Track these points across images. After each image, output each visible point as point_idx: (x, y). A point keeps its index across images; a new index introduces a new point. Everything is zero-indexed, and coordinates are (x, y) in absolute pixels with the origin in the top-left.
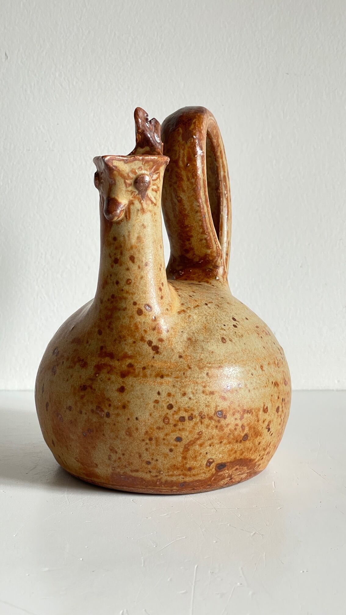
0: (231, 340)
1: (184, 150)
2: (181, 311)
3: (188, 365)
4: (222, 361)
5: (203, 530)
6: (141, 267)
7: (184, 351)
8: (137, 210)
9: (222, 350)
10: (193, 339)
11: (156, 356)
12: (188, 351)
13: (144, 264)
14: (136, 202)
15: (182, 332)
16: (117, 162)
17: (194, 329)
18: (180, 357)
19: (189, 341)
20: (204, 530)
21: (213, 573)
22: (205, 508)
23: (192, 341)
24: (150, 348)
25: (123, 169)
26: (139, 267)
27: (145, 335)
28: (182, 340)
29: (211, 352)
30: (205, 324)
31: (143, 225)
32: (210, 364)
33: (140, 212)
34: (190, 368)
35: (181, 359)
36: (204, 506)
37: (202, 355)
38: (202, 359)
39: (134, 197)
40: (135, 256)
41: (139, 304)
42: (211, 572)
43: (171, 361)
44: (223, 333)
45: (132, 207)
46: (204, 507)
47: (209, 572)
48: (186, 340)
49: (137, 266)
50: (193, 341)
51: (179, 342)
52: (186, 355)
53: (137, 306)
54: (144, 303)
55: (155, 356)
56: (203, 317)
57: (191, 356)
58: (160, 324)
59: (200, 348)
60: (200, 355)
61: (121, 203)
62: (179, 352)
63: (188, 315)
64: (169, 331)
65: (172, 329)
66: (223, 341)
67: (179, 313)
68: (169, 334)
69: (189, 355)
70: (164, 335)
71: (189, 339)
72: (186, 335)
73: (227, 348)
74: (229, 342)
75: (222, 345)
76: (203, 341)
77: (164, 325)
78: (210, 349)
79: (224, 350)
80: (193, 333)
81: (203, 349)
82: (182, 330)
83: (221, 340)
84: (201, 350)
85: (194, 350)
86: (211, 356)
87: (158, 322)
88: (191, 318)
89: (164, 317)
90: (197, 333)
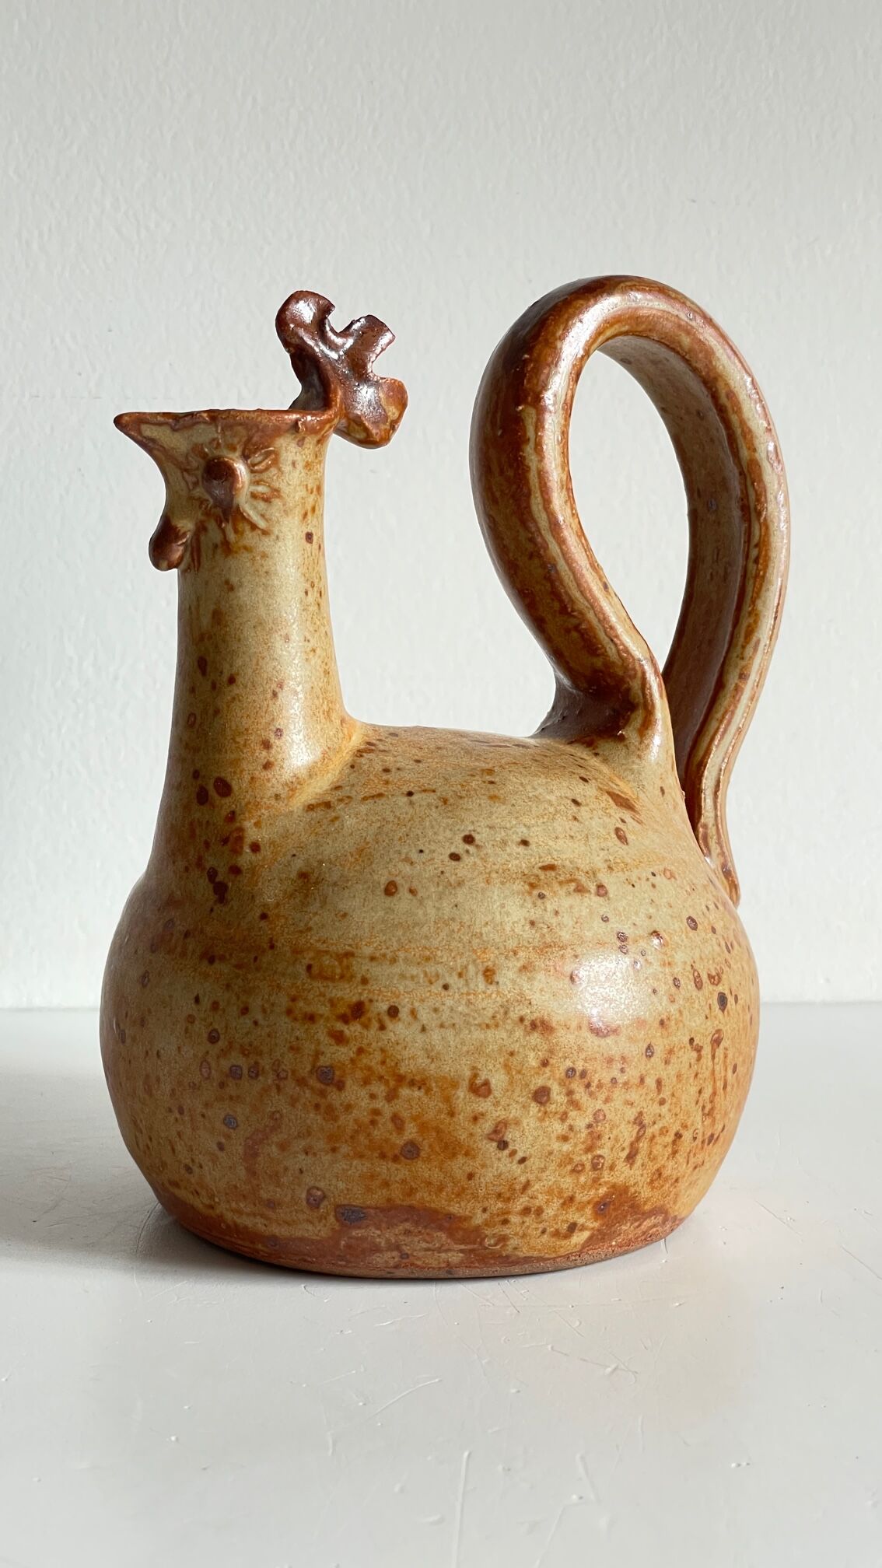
0: (412, 891)
2: (319, 805)
3: (271, 939)
4: (361, 940)
5: (484, 1362)
6: (218, 685)
7: (278, 905)
8: (213, 544)
9: (373, 914)
10: (313, 878)
11: (218, 908)
12: (287, 905)
13: (225, 677)
14: (212, 525)
15: (294, 855)
16: (153, 427)
17: (327, 852)
18: (264, 916)
19: (302, 880)
20: (486, 1361)
21: (509, 1470)
22: (489, 1306)
23: (308, 881)
24: (211, 886)
25: (172, 445)
26: (214, 686)
27: (206, 853)
28: (284, 876)
29: (341, 913)
30: (367, 843)
31: (227, 582)
32: (324, 942)
33: (219, 551)
34: (272, 947)
35: (263, 924)
36: (487, 1300)
37: (316, 918)
38: (310, 929)
39: (207, 514)
40: (208, 659)
41: (204, 777)
42: (504, 1468)
43: (239, 924)
44: (400, 872)
45: (203, 538)
46: (488, 1304)
47: (500, 1468)
48: (294, 875)
49: (209, 683)
50: (311, 881)
51: (276, 880)
52: (278, 916)
53: (200, 782)
54: (216, 775)
55: (215, 908)
56: (371, 825)
57: (287, 919)
58: (241, 830)
59: (318, 901)
60: (311, 919)
61: (177, 528)
62: (265, 905)
63: (334, 814)
64: (262, 852)
65: (270, 847)
66: (390, 889)
67: (311, 808)
68: (259, 856)
69: (283, 916)
70: (247, 857)
71: (303, 875)
72: (299, 864)
73: (390, 910)
74: (404, 893)
75: (381, 899)
76: (335, 884)
77: (252, 834)
78: (343, 906)
79: (381, 913)
80: (321, 862)
81: (324, 903)
82: (295, 852)
83: (383, 887)
84: (318, 905)
85: (303, 903)
86: (337, 924)
87: (238, 824)
88: (337, 823)
89: (259, 813)
90: (331, 863)
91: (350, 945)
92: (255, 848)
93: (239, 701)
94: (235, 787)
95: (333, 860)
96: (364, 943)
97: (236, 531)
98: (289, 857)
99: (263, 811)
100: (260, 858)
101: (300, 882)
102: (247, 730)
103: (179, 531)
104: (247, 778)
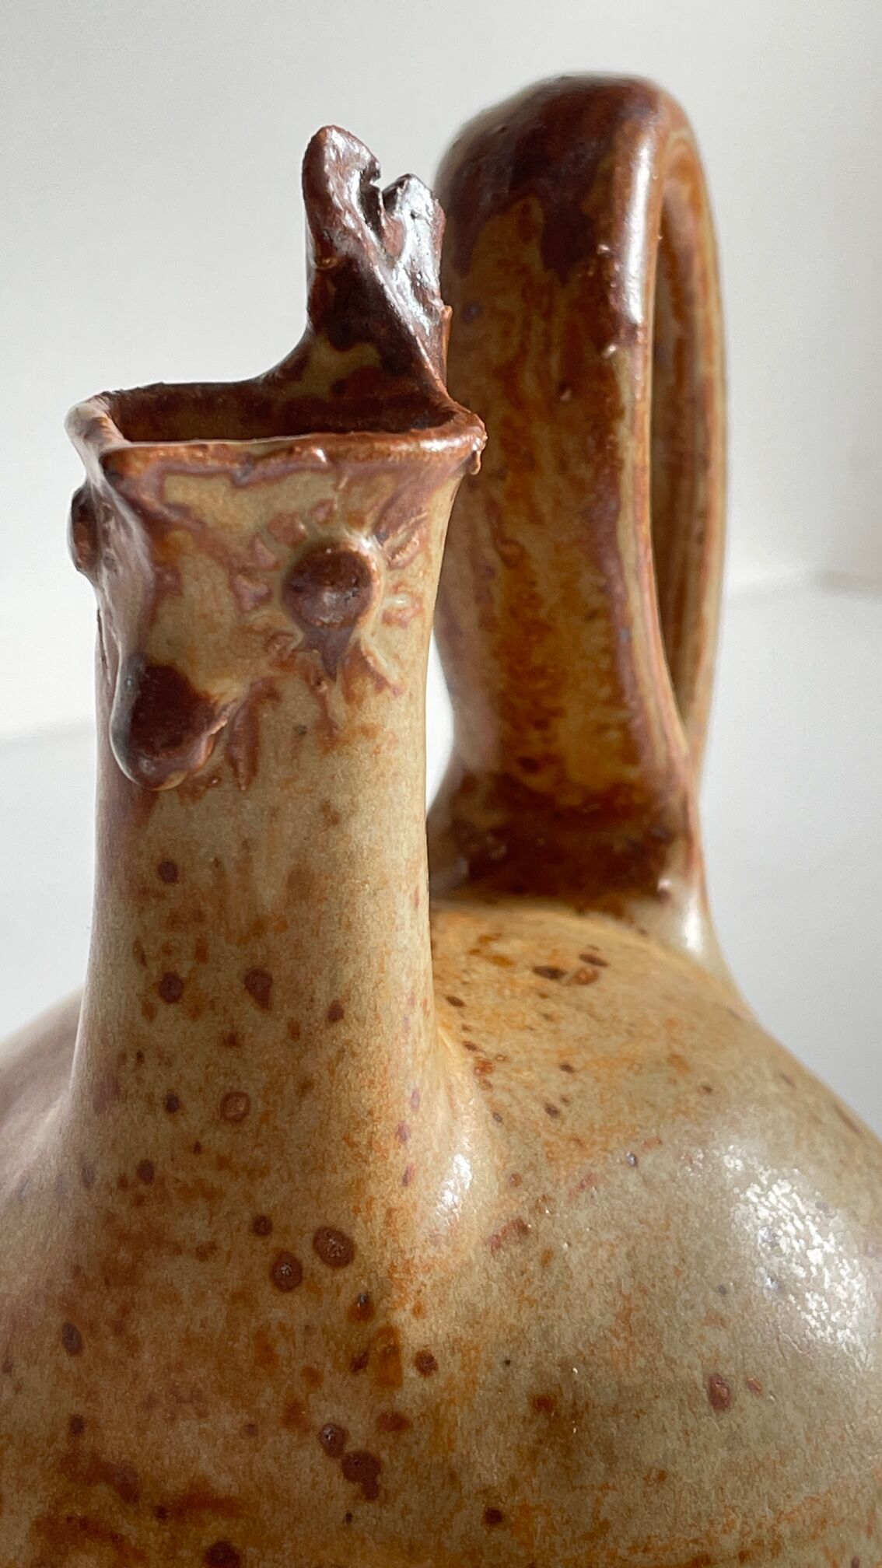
0: (754, 1388)
1: (547, 315)
2: (506, 1232)
4: (711, 1524)
6: (304, 1028)
7: (514, 1484)
8: (295, 729)
9: (712, 1458)
10: (564, 1406)
11: (366, 1512)
12: (535, 1481)
13: (321, 1011)
14: (294, 691)
15: (508, 1363)
16: (192, 482)
17: (567, 1339)
18: (494, 1517)
19: (541, 1415)
23: (557, 1415)
24: (335, 1466)
25: (226, 520)
26: (294, 1031)
27: (311, 1396)
28: (502, 1415)
29: (654, 1475)
30: (628, 1298)
31: (325, 807)
32: (646, 1550)
33: (308, 741)
35: (498, 1535)
37: (611, 1498)
39: (284, 664)
40: (275, 973)
41: (286, 1230)
43: (440, 1544)
44: (716, 1349)
45: (266, 715)
48: (523, 1408)
49: (282, 1027)
50: (563, 1413)
51: (491, 1428)
52: (525, 1509)
53: (274, 1241)
54: (315, 1223)
55: (358, 1513)
56: (613, 1255)
57: (547, 1512)
58: (390, 1332)
59: (597, 1456)
60: (598, 1501)
61: (208, 697)
62: (486, 1491)
63: (539, 1247)
64: (441, 1368)
65: (453, 1353)
66: (719, 1398)
67: (496, 1244)
68: (439, 1380)
69: (538, 1507)
70: (413, 1387)
71: (543, 1404)
72: (524, 1380)
73: (734, 1440)
74: (745, 1399)
75: (713, 1425)
76: (616, 1410)
77: (415, 1334)
78: (651, 1456)
79: (724, 1453)
80: (565, 1365)
81: (611, 1459)
82: (507, 1354)
83: (705, 1395)
84: (602, 1466)
85: (567, 1468)
86: (654, 1498)
87: (381, 1323)
88: (556, 1265)
89: (415, 1287)
90: (586, 1363)
91: (695, 1541)
92: (426, 1363)
93: (354, 1054)
94: (360, 1238)
95: (586, 1352)
96: (719, 1528)
97: (349, 697)
98: (500, 1369)
99: (421, 1278)
100: (442, 1384)
101: (541, 1421)
102: (370, 1113)
103: (216, 704)
104: (379, 1213)
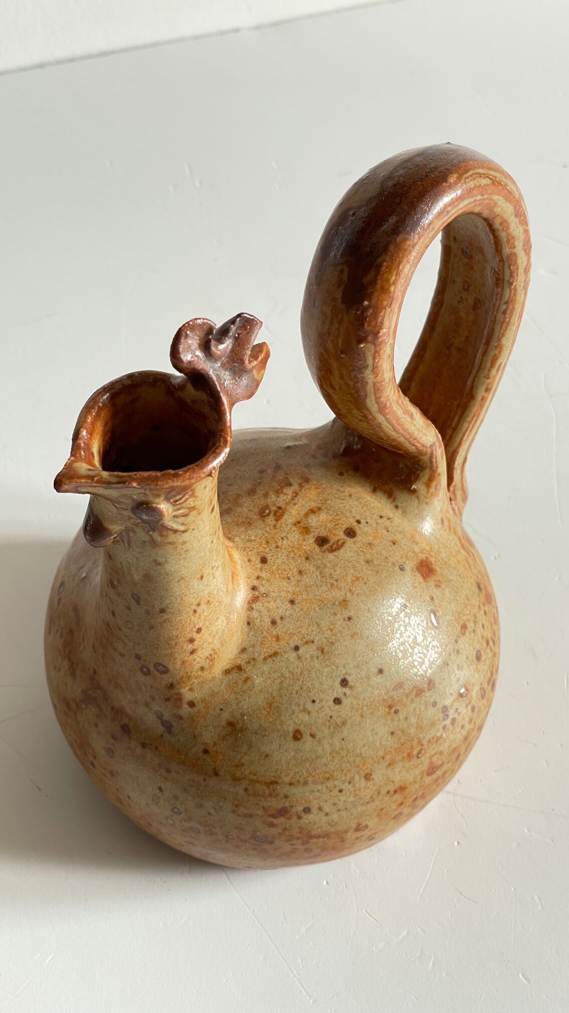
0: (313, 736)
2: (233, 669)
3: (215, 769)
4: (281, 773)
6: (151, 612)
7: (215, 744)
8: (142, 541)
9: (288, 754)
10: (238, 727)
11: (167, 736)
12: (222, 745)
13: (157, 609)
14: (140, 532)
15: (221, 710)
17: (246, 707)
18: (206, 751)
19: (230, 727)
23: (235, 728)
24: (159, 722)
26: (147, 613)
27: (153, 702)
28: (216, 724)
29: (264, 754)
30: (274, 698)
31: (156, 561)
32: (255, 775)
33: (147, 545)
34: (216, 774)
35: (206, 756)
37: (246, 757)
38: (242, 765)
39: (135, 525)
40: (141, 597)
41: (145, 660)
43: (187, 753)
44: (302, 721)
45: (131, 535)
48: (224, 723)
49: (144, 610)
50: (237, 729)
51: (211, 727)
52: (216, 752)
53: (141, 662)
54: (155, 661)
55: (165, 735)
56: (274, 682)
57: (224, 755)
58: (179, 694)
59: (245, 744)
60: (242, 757)
61: (109, 530)
62: (205, 744)
63: (245, 675)
64: (197, 706)
65: (202, 703)
66: (297, 736)
67: (227, 672)
68: (195, 709)
69: (221, 753)
70: (185, 710)
71: (231, 724)
72: (226, 716)
73: (298, 750)
74: (307, 738)
75: (291, 744)
76: (256, 733)
77: (187, 695)
78: (265, 749)
79: (293, 753)
80: (242, 715)
81: (250, 747)
82: (222, 707)
83: (291, 735)
84: (246, 747)
85: (234, 745)
86: (262, 761)
87: (177, 691)
88: (249, 683)
89: (191, 682)
90: (250, 716)
91: (273, 776)
92: (192, 704)
93: (170, 622)
94: (170, 667)
95: (251, 713)
96: (284, 775)
97: (161, 536)
98: (218, 711)
99: (193, 680)
100: (196, 711)
101: (230, 729)
102: (177, 636)
103: (111, 532)
104: (179, 662)
